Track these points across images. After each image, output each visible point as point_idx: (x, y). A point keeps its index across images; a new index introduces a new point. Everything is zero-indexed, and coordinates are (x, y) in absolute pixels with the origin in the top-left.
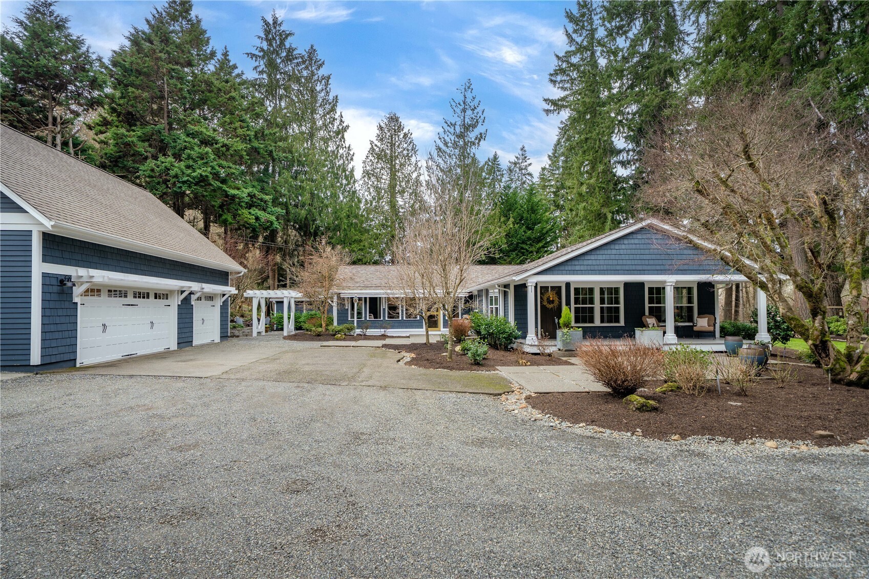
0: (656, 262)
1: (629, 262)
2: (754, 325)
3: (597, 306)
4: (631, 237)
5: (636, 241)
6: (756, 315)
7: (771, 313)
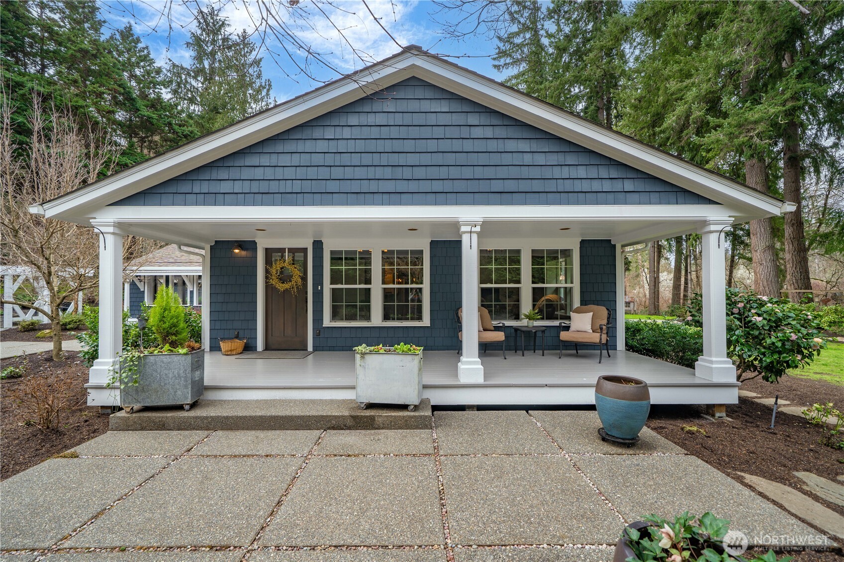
0: (433, 172)
1: (360, 173)
2: (692, 330)
3: (377, 289)
4: (367, 108)
5: (380, 119)
6: (700, 310)
7: (735, 303)
